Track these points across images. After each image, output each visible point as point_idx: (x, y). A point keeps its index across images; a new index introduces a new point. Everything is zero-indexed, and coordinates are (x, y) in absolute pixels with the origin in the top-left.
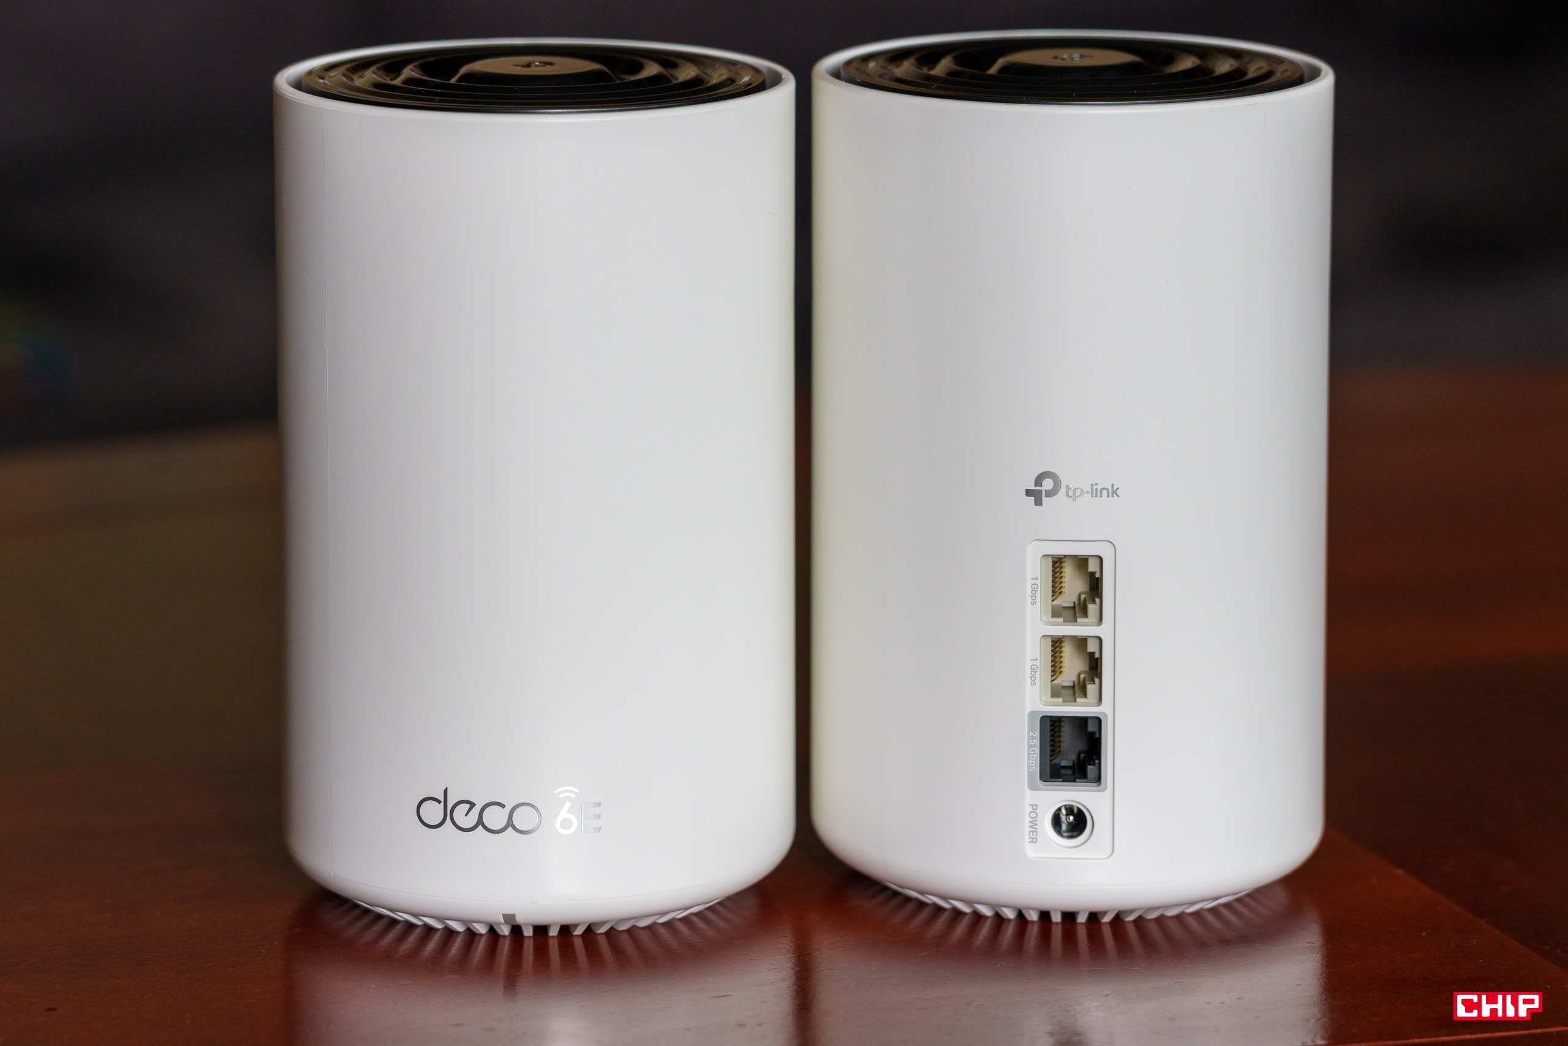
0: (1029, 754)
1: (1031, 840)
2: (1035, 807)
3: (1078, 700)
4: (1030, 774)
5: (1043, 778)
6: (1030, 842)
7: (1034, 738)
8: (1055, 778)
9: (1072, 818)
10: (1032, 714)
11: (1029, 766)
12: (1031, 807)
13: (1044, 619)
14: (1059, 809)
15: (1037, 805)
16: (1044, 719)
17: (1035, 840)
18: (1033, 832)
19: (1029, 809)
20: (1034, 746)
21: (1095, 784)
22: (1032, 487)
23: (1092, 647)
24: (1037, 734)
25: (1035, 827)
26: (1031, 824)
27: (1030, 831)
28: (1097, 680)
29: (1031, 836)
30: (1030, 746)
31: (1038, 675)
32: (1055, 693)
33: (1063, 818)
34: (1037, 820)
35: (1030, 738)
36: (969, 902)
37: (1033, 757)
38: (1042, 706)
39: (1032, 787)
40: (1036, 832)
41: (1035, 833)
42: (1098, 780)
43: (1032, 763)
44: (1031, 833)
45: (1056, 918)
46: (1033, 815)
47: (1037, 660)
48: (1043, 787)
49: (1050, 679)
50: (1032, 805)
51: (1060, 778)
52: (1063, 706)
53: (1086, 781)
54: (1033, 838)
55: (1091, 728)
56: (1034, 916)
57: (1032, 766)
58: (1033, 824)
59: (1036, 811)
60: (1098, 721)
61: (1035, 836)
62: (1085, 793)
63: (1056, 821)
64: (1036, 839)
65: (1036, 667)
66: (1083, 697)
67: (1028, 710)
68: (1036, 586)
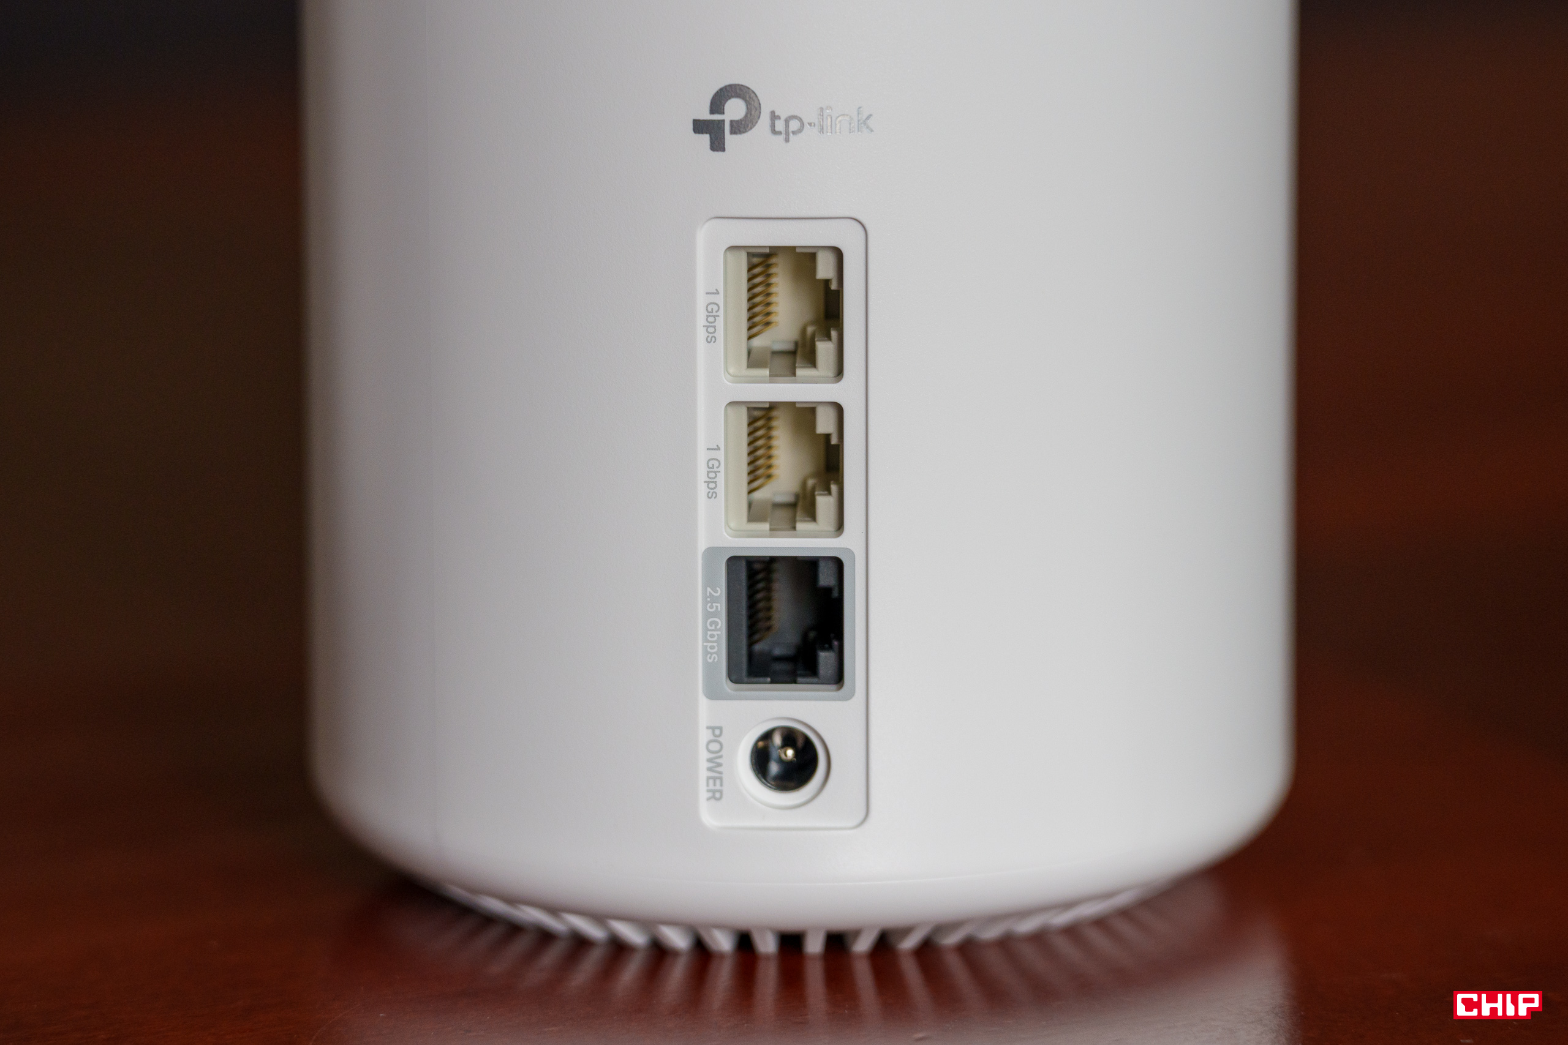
0: (706, 630)
1: (710, 794)
2: (717, 732)
3: (800, 526)
4: (709, 669)
5: (734, 676)
6: (708, 799)
7: (714, 600)
8: (756, 676)
9: (790, 753)
10: (711, 553)
11: (706, 653)
12: (710, 731)
13: (731, 371)
14: (767, 736)
15: (720, 728)
16: (733, 561)
17: (718, 795)
18: (715, 779)
19: (704, 736)
20: (715, 614)
21: (834, 687)
22: (705, 115)
23: (825, 424)
24: (721, 592)
25: (718, 769)
26: (711, 765)
27: (708, 778)
28: (834, 488)
29: (711, 787)
30: (707, 615)
31: (721, 479)
32: (755, 513)
33: (774, 753)
34: (721, 757)
35: (709, 599)
36: (599, 918)
37: (712, 636)
38: (730, 538)
39: (713, 694)
40: (721, 779)
41: (718, 782)
42: (838, 678)
43: (712, 647)
44: (711, 782)
45: (767, 945)
46: (715, 747)
47: (718, 448)
48: (735, 693)
49: (745, 488)
50: (712, 728)
51: (766, 675)
52: (771, 536)
53: (815, 680)
54: (714, 792)
55: (826, 579)
56: (723, 943)
57: (712, 654)
58: (715, 763)
59: (720, 739)
60: (838, 564)
61: (718, 787)
62: (813, 703)
63: (760, 759)
64: (721, 792)
65: (716, 464)
66: (808, 521)
67: (702, 545)
68: (715, 308)
